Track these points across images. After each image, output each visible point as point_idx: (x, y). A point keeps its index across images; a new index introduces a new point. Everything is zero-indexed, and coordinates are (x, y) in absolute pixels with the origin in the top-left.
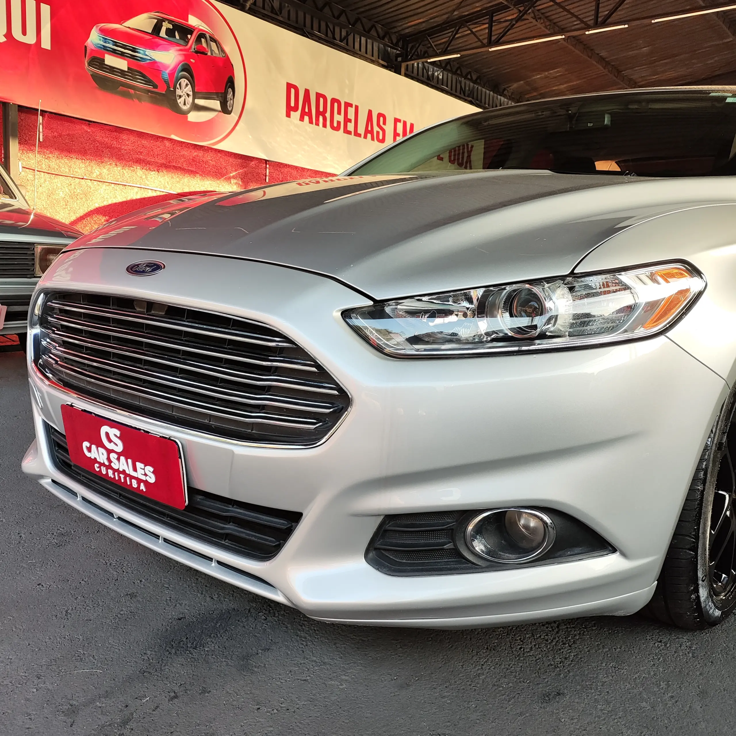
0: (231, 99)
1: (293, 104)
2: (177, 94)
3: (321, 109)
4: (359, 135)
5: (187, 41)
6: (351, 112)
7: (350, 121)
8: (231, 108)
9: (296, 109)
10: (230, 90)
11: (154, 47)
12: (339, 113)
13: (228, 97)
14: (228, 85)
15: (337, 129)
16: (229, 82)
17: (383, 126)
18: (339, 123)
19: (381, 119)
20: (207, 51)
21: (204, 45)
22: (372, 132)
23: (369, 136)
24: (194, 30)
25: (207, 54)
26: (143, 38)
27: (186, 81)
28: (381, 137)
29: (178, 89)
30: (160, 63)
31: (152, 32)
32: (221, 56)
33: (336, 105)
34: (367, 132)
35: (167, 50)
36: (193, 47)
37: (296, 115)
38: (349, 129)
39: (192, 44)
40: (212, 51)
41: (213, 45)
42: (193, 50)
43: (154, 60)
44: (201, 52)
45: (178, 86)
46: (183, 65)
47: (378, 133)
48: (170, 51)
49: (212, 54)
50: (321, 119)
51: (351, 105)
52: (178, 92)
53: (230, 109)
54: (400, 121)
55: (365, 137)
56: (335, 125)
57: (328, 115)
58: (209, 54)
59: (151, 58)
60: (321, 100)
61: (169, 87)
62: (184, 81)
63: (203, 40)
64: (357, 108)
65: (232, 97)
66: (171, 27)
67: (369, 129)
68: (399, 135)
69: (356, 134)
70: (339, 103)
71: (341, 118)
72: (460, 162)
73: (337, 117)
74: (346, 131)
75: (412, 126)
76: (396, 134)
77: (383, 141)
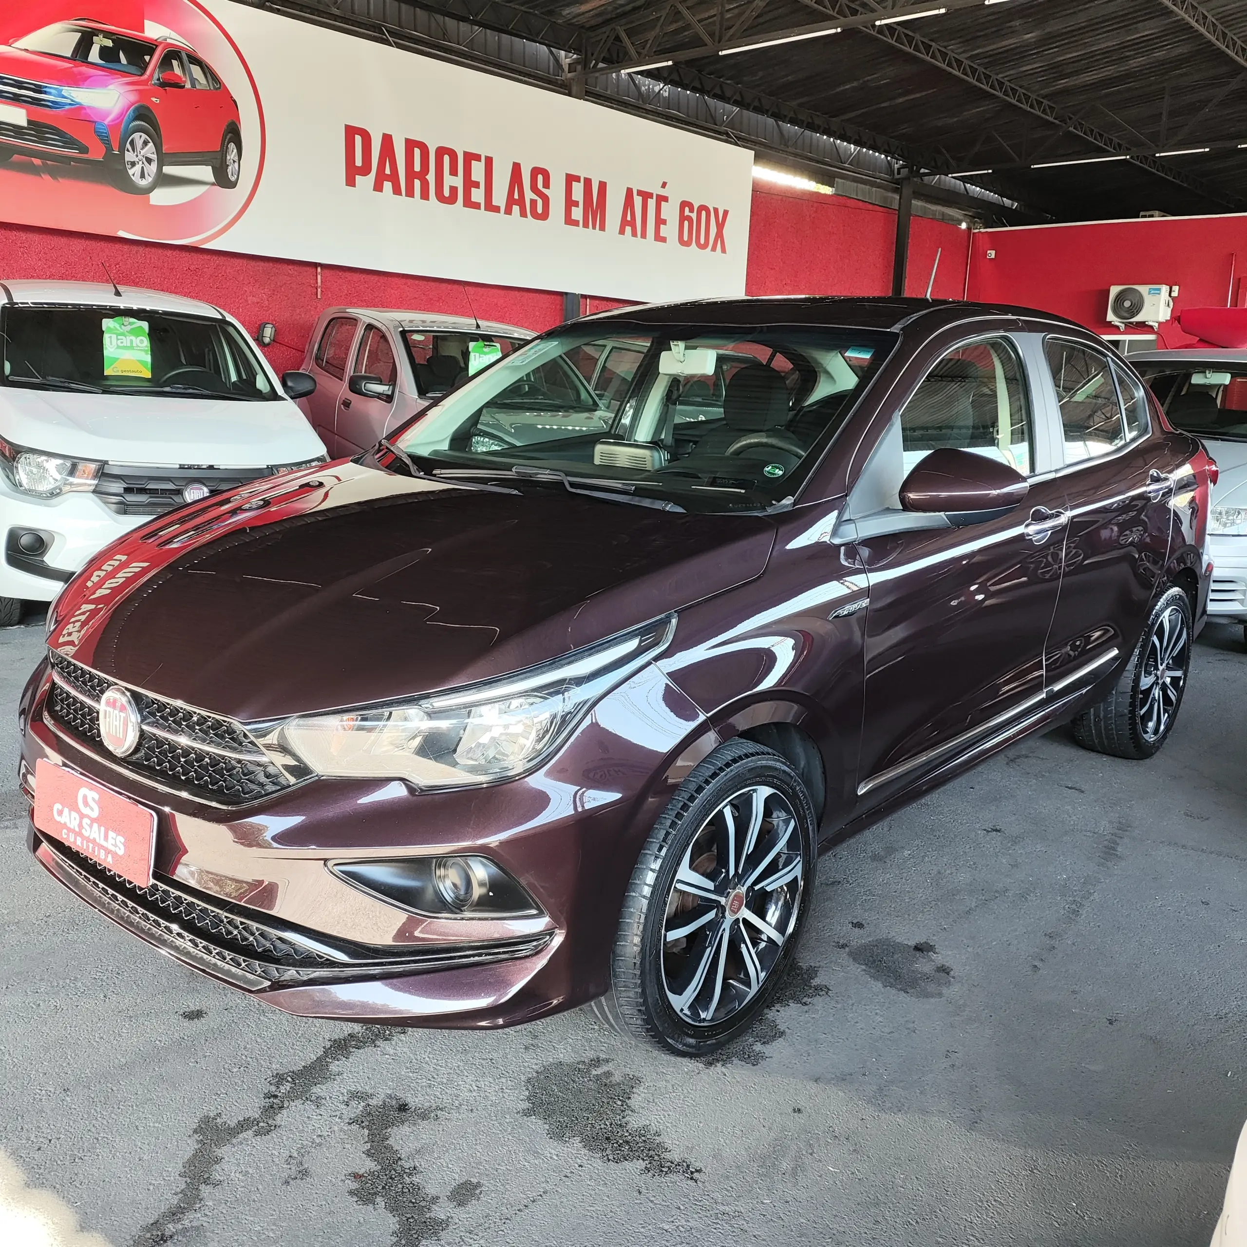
0: (234, 162)
1: (359, 162)
2: (126, 159)
3: (417, 168)
4: (497, 209)
5: (144, 67)
6: (478, 171)
7: (477, 185)
8: (236, 176)
9: (365, 170)
10: (232, 146)
11: (77, 81)
12: (454, 172)
13: (228, 158)
14: (228, 137)
15: (452, 199)
16: (229, 133)
17: (545, 191)
18: (454, 190)
19: (540, 178)
20: (185, 82)
21: (177, 70)
22: (521, 202)
23: (516, 209)
24: (157, 46)
25: (184, 86)
26: (54, 67)
27: (144, 136)
28: (540, 210)
29: (128, 150)
30: (89, 107)
31: (72, 55)
32: (212, 88)
33: (446, 158)
34: (511, 202)
35: (105, 85)
36: (156, 76)
37: (365, 182)
38: (474, 199)
39: (154, 70)
40: (193, 81)
41: (196, 71)
42: (154, 81)
43: (78, 103)
44: (170, 84)
45: (128, 146)
46: (137, 109)
47: (533, 203)
48: (111, 87)
49: (193, 85)
50: (417, 183)
51: (477, 158)
52: (129, 156)
53: (233, 179)
54: (577, 179)
55: (508, 211)
56: (447, 193)
57: (431, 177)
58: (188, 86)
59: (72, 101)
60: (417, 152)
61: (109, 149)
62: (139, 138)
63: (175, 63)
64: (489, 161)
65: (236, 159)
66: (109, 43)
67: (516, 196)
68: (576, 204)
69: (490, 207)
70: (453, 154)
71: (458, 181)
72: (702, 241)
73: (449, 180)
74: (469, 203)
75: (603, 186)
76: (570, 203)
77: (544, 216)
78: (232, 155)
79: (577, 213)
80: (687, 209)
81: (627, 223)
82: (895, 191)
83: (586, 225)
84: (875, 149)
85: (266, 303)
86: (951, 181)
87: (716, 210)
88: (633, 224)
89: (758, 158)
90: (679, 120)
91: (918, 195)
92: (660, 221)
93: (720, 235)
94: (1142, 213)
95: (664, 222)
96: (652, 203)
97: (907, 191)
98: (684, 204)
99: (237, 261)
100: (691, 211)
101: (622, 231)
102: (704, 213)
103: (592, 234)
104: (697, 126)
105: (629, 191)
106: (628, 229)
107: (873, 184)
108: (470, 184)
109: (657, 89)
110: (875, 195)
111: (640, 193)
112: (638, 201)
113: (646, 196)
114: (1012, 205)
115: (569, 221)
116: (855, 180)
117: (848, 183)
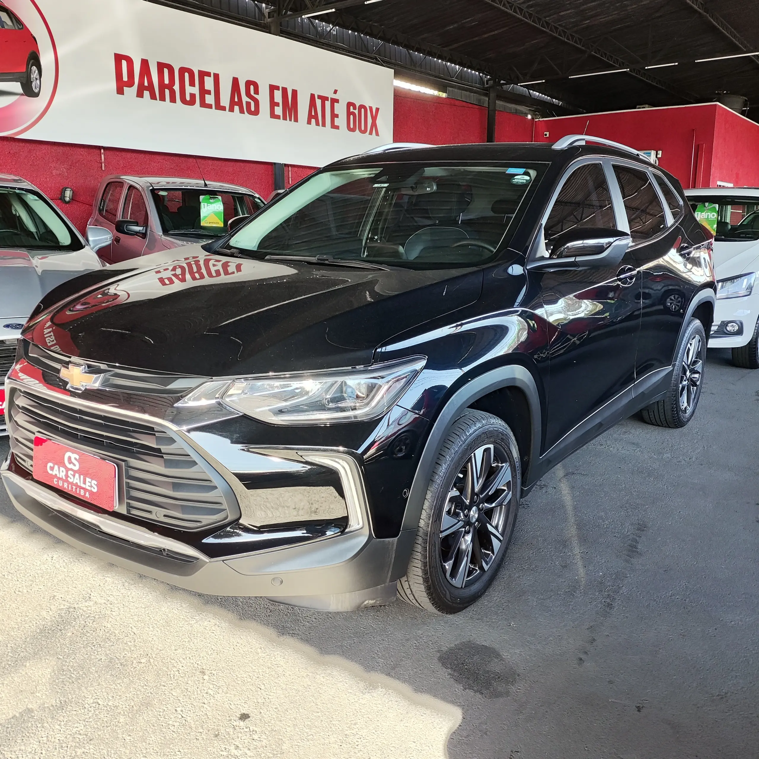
0: (36, 79)
1: (125, 78)
3: (167, 81)
4: (224, 108)
6: (209, 84)
7: (209, 92)
8: (38, 89)
9: (130, 84)
10: (34, 68)
12: (192, 84)
13: (32, 76)
14: (31, 62)
15: (192, 102)
16: (31, 60)
17: (256, 96)
18: (193, 96)
19: (252, 87)
22: (240, 103)
23: (236, 108)
28: (253, 109)
32: (17, 28)
33: (187, 75)
34: (233, 104)
37: (131, 92)
38: (207, 102)
40: (4, 23)
41: (4, 16)
47: (248, 104)
49: (3, 26)
50: (167, 92)
51: (208, 74)
53: (36, 91)
54: (277, 88)
55: (232, 110)
56: (188, 98)
57: (177, 87)
60: (166, 71)
64: (216, 77)
65: (38, 77)
67: (236, 100)
68: (278, 104)
69: (219, 107)
70: (191, 73)
71: (196, 90)
72: (363, 128)
73: (189, 90)
74: (203, 104)
75: (295, 92)
76: (273, 104)
77: (256, 112)
78: (35, 74)
79: (279, 111)
80: (351, 107)
81: (312, 116)
82: (486, 95)
83: (285, 118)
84: (472, 69)
85: (66, 174)
86: (520, 88)
87: (371, 108)
88: (316, 117)
89: (397, 74)
90: (343, 49)
91: (500, 97)
92: (334, 116)
93: (374, 124)
94: (638, 107)
95: (337, 116)
96: (328, 104)
97: (492, 95)
98: (350, 104)
99: (44, 147)
100: (355, 108)
101: (309, 122)
102: (363, 110)
103: (289, 124)
104: (356, 54)
105: (312, 96)
106: (313, 121)
107: (471, 91)
108: (204, 92)
109: (328, 29)
110: (473, 98)
111: (320, 97)
112: (319, 102)
113: (324, 99)
114: (559, 104)
115: (273, 115)
116: (460, 88)
117: (456, 90)
